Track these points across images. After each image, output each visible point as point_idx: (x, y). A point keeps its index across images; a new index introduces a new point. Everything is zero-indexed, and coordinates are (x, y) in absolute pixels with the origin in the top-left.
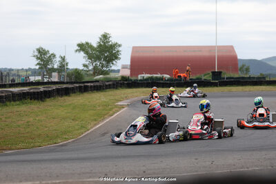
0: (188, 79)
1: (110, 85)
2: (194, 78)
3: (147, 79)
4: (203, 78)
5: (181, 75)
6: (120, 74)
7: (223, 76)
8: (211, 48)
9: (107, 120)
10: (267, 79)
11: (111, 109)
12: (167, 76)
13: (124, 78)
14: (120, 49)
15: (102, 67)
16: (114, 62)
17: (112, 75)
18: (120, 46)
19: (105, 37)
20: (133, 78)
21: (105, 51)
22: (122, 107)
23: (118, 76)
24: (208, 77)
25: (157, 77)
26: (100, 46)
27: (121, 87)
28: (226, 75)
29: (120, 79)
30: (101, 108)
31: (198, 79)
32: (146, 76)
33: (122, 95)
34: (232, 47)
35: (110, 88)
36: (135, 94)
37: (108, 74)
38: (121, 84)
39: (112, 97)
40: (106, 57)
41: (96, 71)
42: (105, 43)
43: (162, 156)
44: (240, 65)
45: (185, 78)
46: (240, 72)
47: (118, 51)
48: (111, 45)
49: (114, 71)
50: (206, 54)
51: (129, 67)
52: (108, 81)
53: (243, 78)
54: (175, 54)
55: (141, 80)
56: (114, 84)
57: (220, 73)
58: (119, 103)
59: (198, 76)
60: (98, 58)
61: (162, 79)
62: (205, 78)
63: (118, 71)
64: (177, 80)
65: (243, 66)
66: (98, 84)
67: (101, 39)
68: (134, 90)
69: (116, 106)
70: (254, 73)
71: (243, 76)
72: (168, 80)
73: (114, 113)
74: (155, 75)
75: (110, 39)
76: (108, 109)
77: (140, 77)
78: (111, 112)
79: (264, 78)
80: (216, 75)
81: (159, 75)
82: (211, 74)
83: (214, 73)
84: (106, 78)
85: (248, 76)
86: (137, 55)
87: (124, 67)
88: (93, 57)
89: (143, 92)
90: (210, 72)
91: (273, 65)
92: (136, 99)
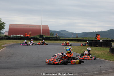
0: (30, 37)
2: (33, 37)
3: (14, 37)
4: (36, 37)
7: (43, 37)
8: (40, 26)
10: (60, 38)
13: (6, 36)
14: (5, 25)
16: (2, 30)
17: (1, 35)
18: (5, 23)
20: (9, 36)
22: (4, 47)
23: (3, 35)
24: (38, 37)
25: (18, 36)
27: (4, 39)
28: (45, 36)
29: (4, 36)
31: (34, 37)
32: (14, 35)
33: (4, 43)
34: (48, 26)
36: (9, 42)
38: (4, 38)
44: (50, 33)
46: (50, 35)
47: (4, 26)
48: (1, 23)
50: (38, 28)
51: (8, 32)
53: (51, 38)
54: (26, 28)
55: (12, 37)
56: (1, 38)
57: (43, 35)
61: (20, 37)
62: (37, 37)
63: (4, 33)
68: (9, 41)
69: (1, 47)
72: (22, 37)
74: (18, 35)
75: (1, 21)
77: (12, 36)
79: (59, 38)
81: (19, 35)
82: (39, 36)
85: (53, 37)
86: (11, 27)
87: (6, 32)
89: (13, 42)
90: (39, 35)
91: (63, 33)
92: (9, 44)
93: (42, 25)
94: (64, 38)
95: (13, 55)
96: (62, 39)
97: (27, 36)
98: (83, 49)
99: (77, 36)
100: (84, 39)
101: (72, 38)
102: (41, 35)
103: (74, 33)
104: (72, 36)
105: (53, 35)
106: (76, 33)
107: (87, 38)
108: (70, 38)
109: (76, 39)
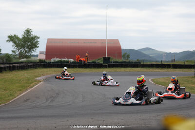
0: (86, 62)
1: (31, 65)
2: (91, 61)
3: (58, 62)
4: (97, 62)
5: (82, 59)
6: (39, 58)
7: (111, 61)
8: (103, 41)
9: (29, 91)
10: (142, 63)
11: (31, 83)
12: (72, 60)
13: (41, 61)
14: (38, 40)
15: (26, 52)
16: (34, 49)
17: (33, 59)
18: (38, 38)
19: (28, 31)
20: (48, 61)
21: (28, 41)
22: (40, 81)
23: (37, 59)
24: (101, 61)
25: (64, 61)
26: (24, 38)
27: (39, 67)
28: (113, 60)
29: (38, 61)
30: (24, 82)
31: (93, 62)
32: (57, 59)
33: (40, 73)
34: (117, 40)
35: (31, 68)
36: (49, 72)
37: (30, 58)
38: (39, 65)
39: (32, 74)
40: (29, 46)
41: (21, 56)
42: (27, 36)
43: (68, 116)
44: (123, 54)
45: (85, 61)
46: (123, 58)
47: (37, 42)
48: (32, 37)
49: (34, 56)
50: (99, 45)
51: (44, 53)
52: (30, 63)
53: (125, 62)
55: (52, 63)
56: (34, 65)
57: (109, 58)
58: (37, 79)
59: (93, 60)
60: (23, 46)
61: (68, 62)
63: (37, 56)
64: (78, 63)
65: (125, 54)
66: (22, 65)
67: (25, 33)
68: (49, 69)
69: (36, 81)
70: (133, 59)
71: (125, 61)
72: (72, 63)
73: (34, 86)
74: (63, 59)
75: (32, 33)
76: (30, 83)
77: (52, 60)
78: (32, 85)
79: (140, 62)
80: (106, 60)
81: (66, 59)
83: (105, 58)
84: (29, 61)
85: (128, 61)
86: (50, 44)
87: (41, 53)
88: (19, 46)
89: (55, 71)
90: (102, 58)
91: (146, 53)
92: (49, 76)
93: (108, 40)
94: (148, 63)
95: (58, 94)
96: (145, 63)
97: (81, 60)
98: (185, 83)
99: (173, 59)
100: (187, 64)
101: (163, 63)
102: (106, 58)
103: (167, 53)
104: (164, 59)
105: (128, 57)
106: (171, 53)
107: (191, 61)
108: (160, 63)
109: (171, 63)
